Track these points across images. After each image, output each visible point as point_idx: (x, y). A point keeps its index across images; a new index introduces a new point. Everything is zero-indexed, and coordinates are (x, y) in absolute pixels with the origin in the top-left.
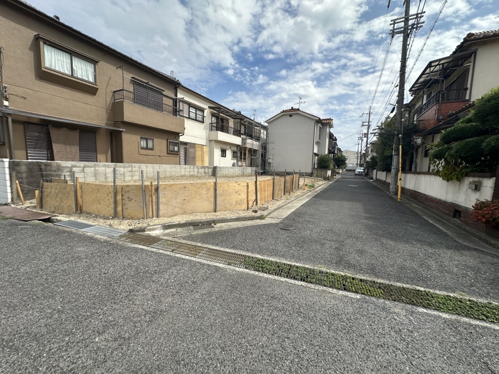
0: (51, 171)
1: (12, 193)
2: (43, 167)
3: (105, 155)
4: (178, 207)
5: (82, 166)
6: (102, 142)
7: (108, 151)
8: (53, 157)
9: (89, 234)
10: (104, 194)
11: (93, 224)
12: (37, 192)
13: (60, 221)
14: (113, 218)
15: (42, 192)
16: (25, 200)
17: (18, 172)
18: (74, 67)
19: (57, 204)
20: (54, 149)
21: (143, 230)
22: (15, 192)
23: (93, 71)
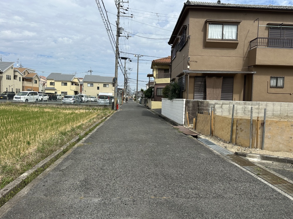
0: (204, 107)
1: (185, 119)
2: (200, 104)
3: (238, 95)
4: (283, 144)
5: (221, 103)
6: (238, 85)
7: (241, 92)
8: (206, 97)
9: (211, 149)
10: (226, 124)
11: (217, 144)
12: (194, 119)
13: (201, 138)
14: (229, 143)
15: (196, 120)
16: (190, 124)
17: (189, 107)
18: (224, 33)
19: (202, 128)
20: (207, 92)
21: (245, 155)
22: (186, 118)
23: (236, 31)
